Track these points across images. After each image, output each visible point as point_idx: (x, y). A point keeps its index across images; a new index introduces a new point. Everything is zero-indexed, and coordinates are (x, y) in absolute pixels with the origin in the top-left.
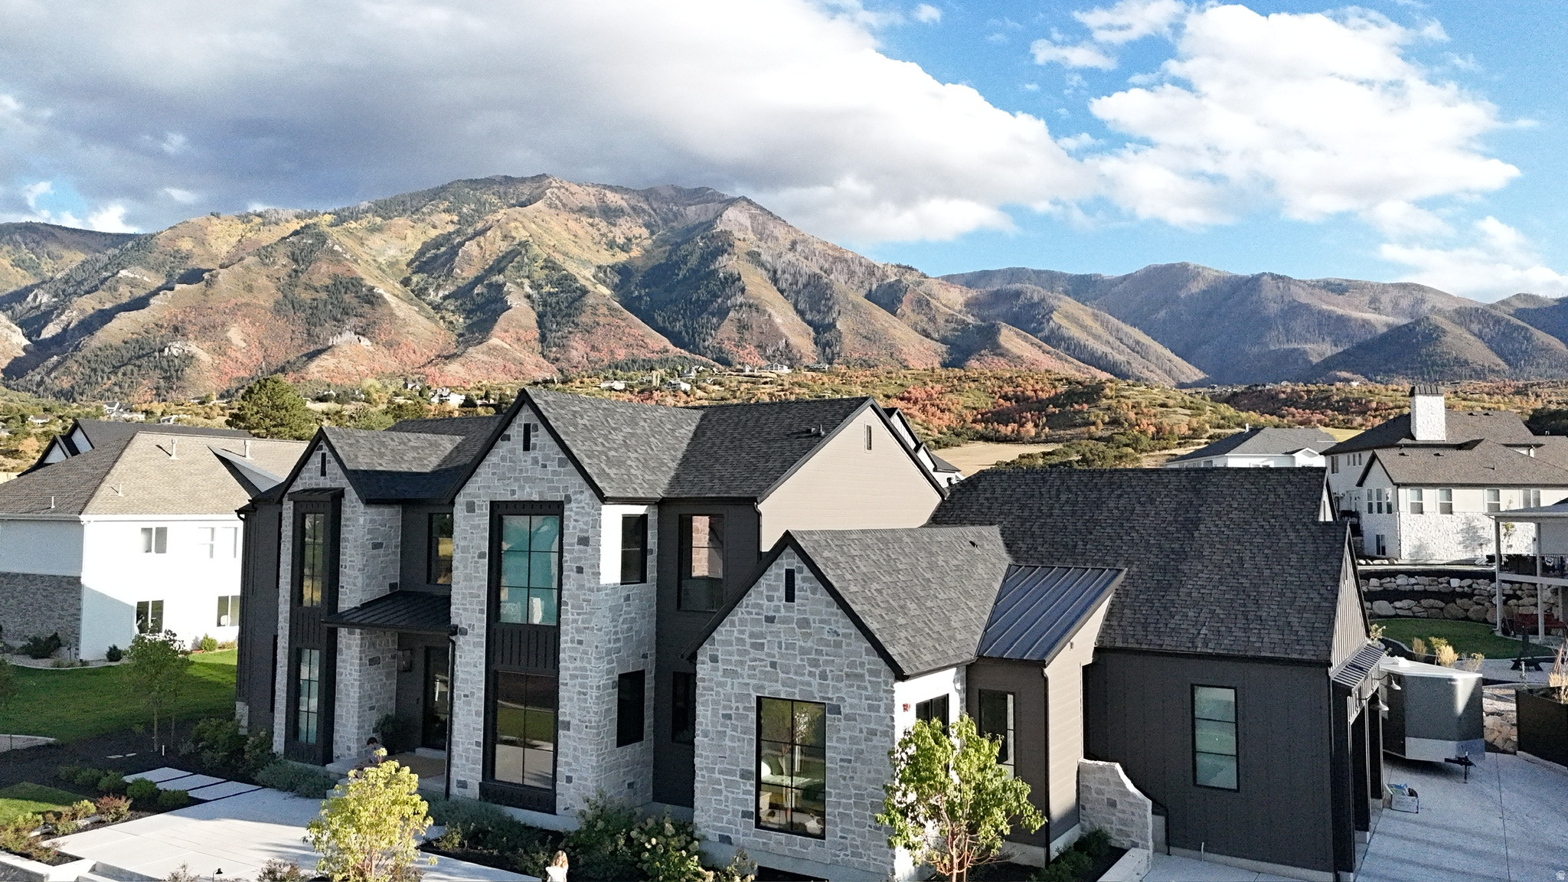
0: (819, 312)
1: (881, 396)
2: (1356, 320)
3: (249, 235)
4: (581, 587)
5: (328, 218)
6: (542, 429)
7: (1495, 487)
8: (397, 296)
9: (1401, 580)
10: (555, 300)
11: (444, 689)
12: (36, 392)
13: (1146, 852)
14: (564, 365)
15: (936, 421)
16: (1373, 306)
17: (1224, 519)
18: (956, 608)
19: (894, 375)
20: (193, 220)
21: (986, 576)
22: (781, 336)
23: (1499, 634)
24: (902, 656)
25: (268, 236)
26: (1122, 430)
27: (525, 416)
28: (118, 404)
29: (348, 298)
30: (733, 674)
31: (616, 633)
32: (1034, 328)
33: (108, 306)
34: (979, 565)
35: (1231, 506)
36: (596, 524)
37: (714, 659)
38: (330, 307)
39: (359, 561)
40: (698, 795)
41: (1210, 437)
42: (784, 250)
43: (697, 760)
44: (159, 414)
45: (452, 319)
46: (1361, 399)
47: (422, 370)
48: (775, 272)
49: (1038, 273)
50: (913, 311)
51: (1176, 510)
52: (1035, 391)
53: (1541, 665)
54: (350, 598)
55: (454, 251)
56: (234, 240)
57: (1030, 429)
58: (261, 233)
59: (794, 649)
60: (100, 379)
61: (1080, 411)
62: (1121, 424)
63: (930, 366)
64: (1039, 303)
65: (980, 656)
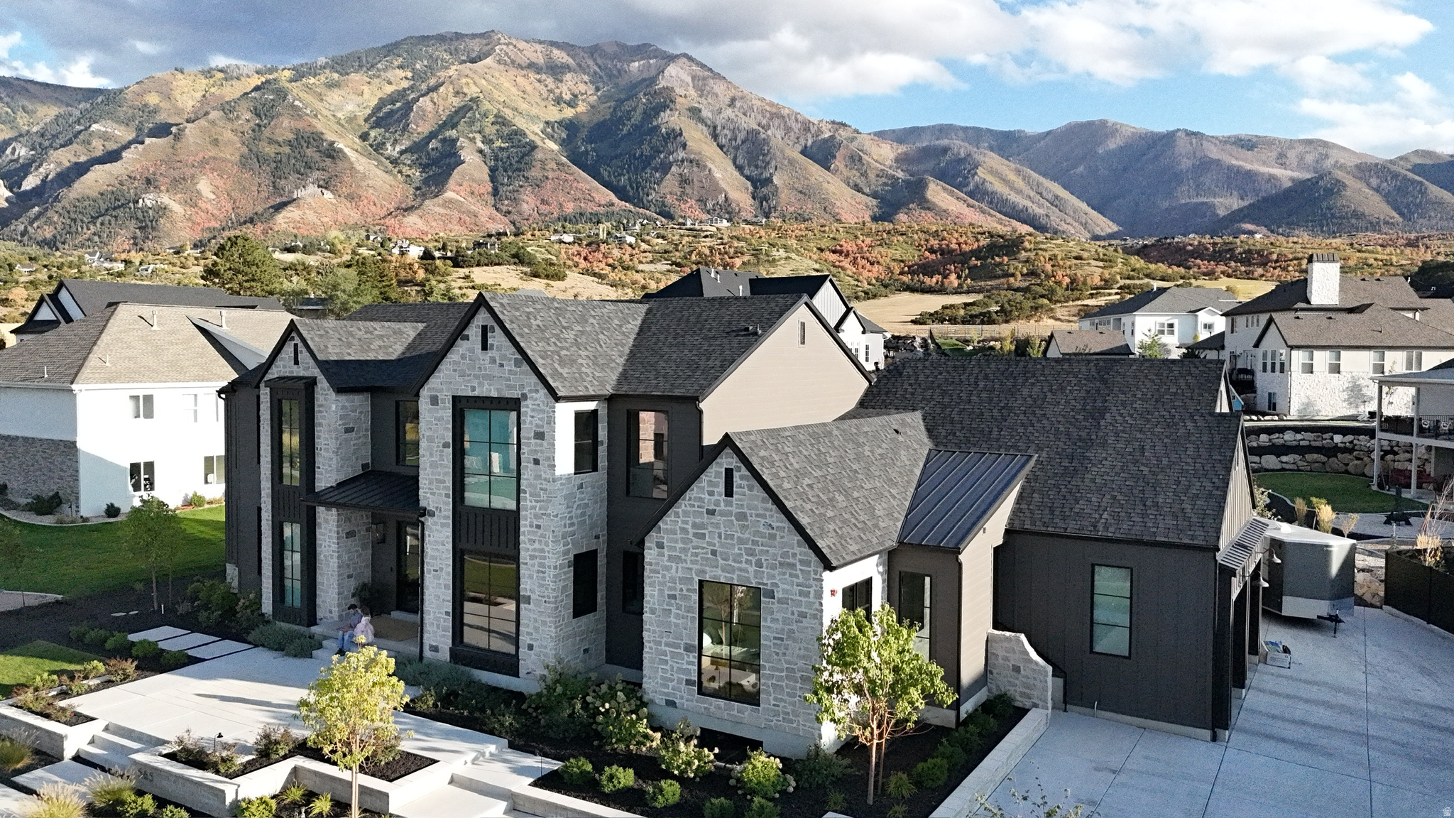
0: (757, 167)
1: (815, 249)
2: (1263, 174)
3: (212, 90)
4: (538, 477)
5: (287, 74)
6: (497, 328)
7: (1381, 349)
8: (357, 151)
9: (1289, 436)
10: (505, 155)
11: (415, 542)
12: (21, 242)
13: (1045, 712)
14: (515, 217)
15: (866, 274)
16: (1279, 161)
17: (1129, 408)
18: (880, 496)
19: (827, 229)
20: (159, 74)
21: (908, 463)
22: (721, 190)
23: (1375, 488)
24: (830, 548)
25: (232, 91)
26: (1039, 282)
27: (482, 318)
28: (98, 254)
29: (310, 152)
30: (678, 559)
31: (571, 518)
32: (960, 182)
33: (83, 159)
34: (903, 452)
35: (1135, 396)
36: (551, 421)
37: (660, 546)
38: (293, 161)
39: (333, 445)
40: (646, 663)
41: (1120, 288)
42: (723, 106)
43: (645, 634)
44: (138, 264)
45: (409, 173)
46: (1263, 250)
47: (382, 221)
48: (715, 128)
49: (965, 129)
50: (846, 166)
51: (1084, 399)
52: (959, 244)
53: (1412, 520)
54: (326, 477)
55: (408, 107)
56: (199, 95)
57: (953, 280)
58: (224, 88)
59: (732, 539)
60: (80, 229)
61: (1000, 264)
62: (1038, 276)
63: (861, 220)
64: (965, 159)
65: (901, 543)
